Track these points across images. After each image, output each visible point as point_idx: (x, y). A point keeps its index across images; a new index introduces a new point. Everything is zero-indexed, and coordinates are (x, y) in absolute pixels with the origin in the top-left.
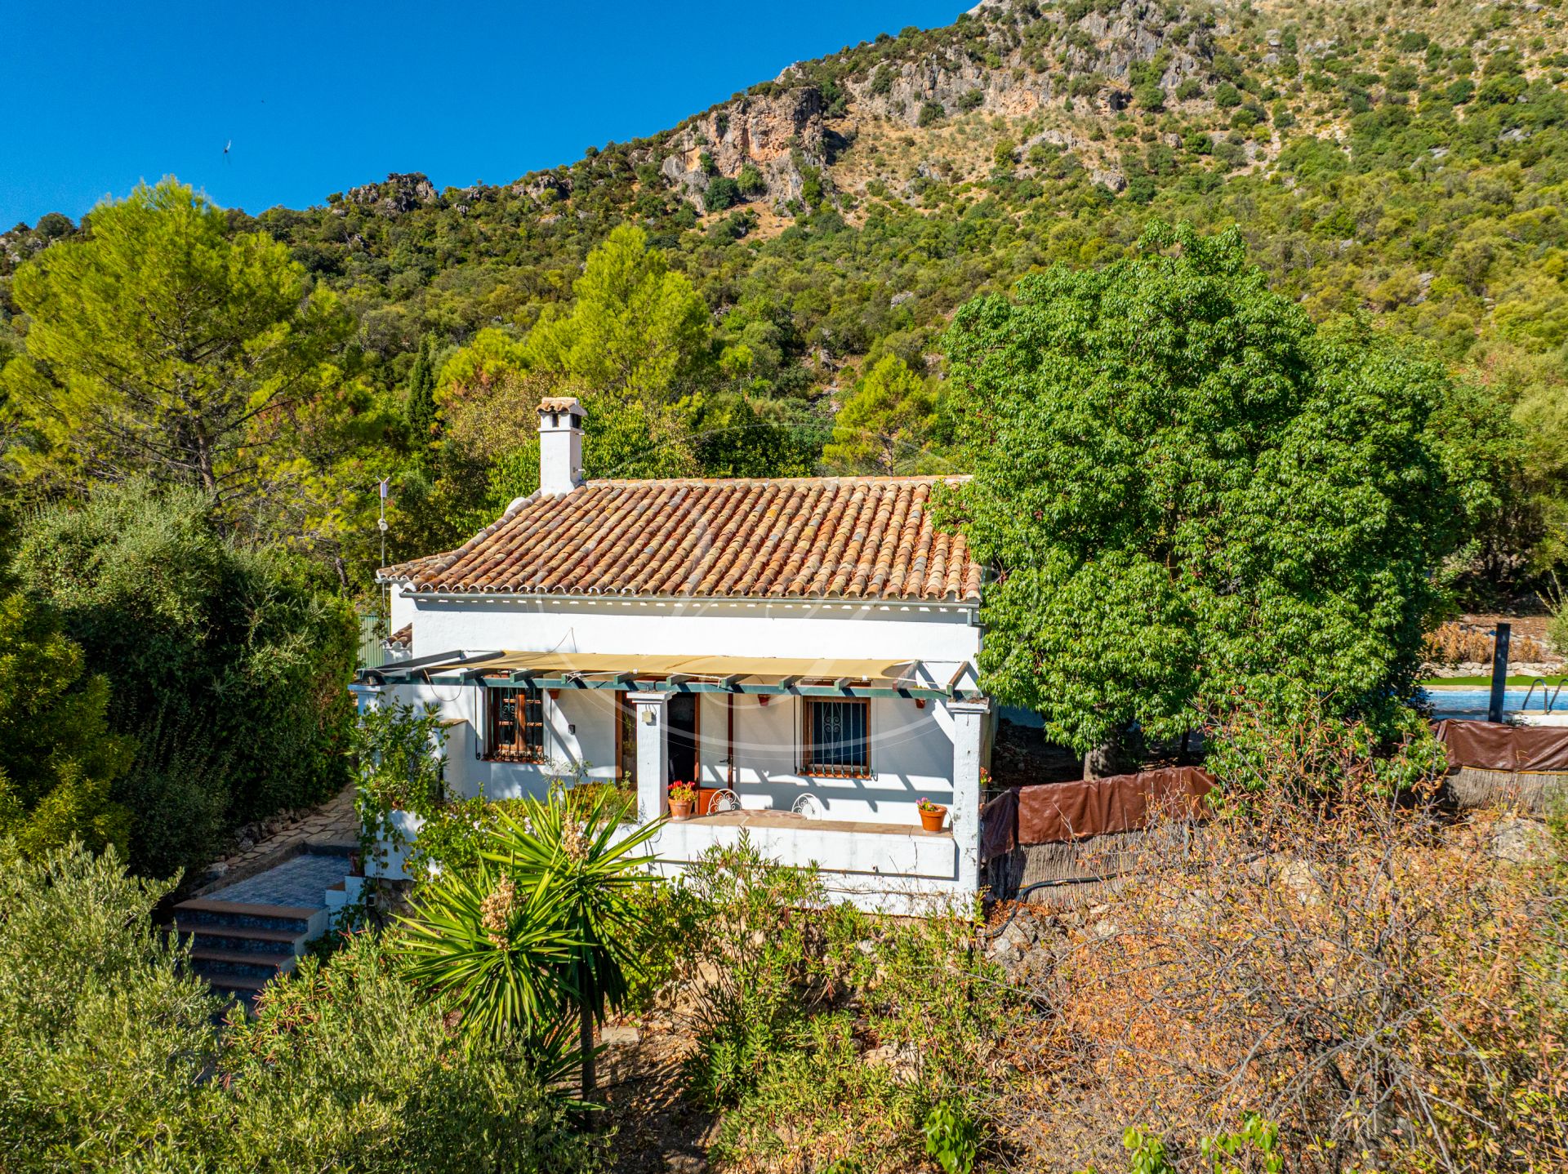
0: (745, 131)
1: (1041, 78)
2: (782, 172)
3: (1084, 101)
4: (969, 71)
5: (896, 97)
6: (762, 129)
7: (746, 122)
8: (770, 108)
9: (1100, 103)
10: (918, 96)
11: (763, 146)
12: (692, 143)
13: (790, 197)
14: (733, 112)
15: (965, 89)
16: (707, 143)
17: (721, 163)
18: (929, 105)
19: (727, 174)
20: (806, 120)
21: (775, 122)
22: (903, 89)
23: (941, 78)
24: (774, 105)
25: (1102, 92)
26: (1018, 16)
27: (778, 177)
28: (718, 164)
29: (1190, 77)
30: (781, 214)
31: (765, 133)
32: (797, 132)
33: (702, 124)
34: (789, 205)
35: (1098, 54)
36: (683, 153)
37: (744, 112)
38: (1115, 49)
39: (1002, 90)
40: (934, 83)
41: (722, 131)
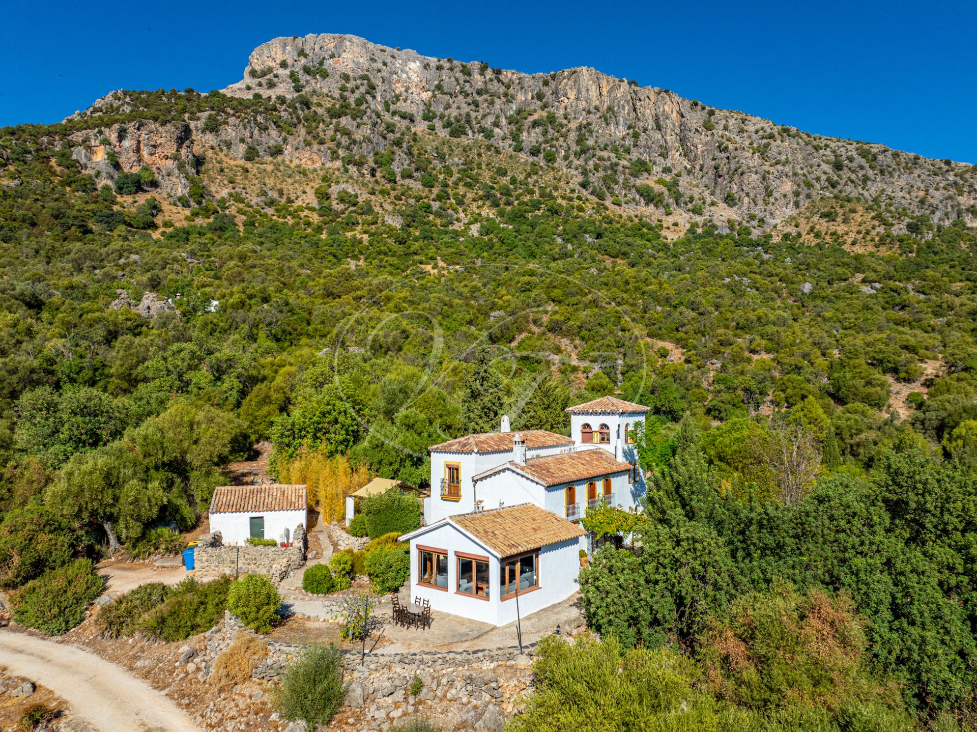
0: (139, 142)
1: (322, 148)
2: (169, 175)
3: (355, 169)
4: (274, 132)
5: (223, 137)
6: (153, 143)
7: (140, 136)
8: (158, 131)
9: (365, 172)
10: (242, 141)
11: (151, 154)
12: (97, 143)
13: (179, 194)
14: (131, 127)
15: (272, 143)
16: (110, 144)
17: (122, 160)
18: (250, 148)
19: (126, 169)
20: (182, 143)
21: (162, 140)
22: (229, 132)
23: (256, 132)
24: (160, 129)
25: (366, 166)
26: (297, 105)
27: (166, 178)
28: (120, 161)
29: (406, 167)
30: (175, 205)
31: (154, 146)
32: (178, 151)
33: (106, 131)
34: (180, 199)
35: (354, 142)
36: (90, 148)
37: (138, 129)
38: (364, 141)
39: (297, 149)
40: (252, 134)
41: (121, 137)
